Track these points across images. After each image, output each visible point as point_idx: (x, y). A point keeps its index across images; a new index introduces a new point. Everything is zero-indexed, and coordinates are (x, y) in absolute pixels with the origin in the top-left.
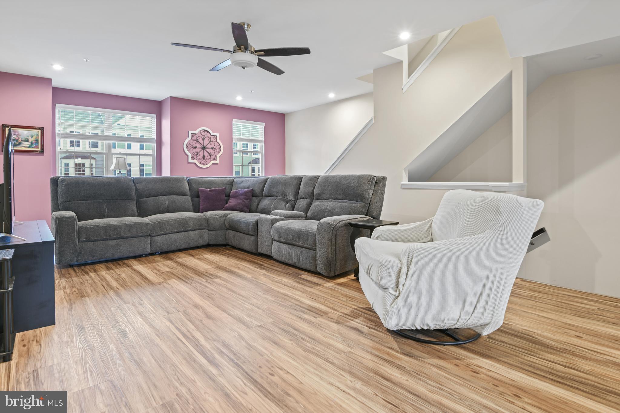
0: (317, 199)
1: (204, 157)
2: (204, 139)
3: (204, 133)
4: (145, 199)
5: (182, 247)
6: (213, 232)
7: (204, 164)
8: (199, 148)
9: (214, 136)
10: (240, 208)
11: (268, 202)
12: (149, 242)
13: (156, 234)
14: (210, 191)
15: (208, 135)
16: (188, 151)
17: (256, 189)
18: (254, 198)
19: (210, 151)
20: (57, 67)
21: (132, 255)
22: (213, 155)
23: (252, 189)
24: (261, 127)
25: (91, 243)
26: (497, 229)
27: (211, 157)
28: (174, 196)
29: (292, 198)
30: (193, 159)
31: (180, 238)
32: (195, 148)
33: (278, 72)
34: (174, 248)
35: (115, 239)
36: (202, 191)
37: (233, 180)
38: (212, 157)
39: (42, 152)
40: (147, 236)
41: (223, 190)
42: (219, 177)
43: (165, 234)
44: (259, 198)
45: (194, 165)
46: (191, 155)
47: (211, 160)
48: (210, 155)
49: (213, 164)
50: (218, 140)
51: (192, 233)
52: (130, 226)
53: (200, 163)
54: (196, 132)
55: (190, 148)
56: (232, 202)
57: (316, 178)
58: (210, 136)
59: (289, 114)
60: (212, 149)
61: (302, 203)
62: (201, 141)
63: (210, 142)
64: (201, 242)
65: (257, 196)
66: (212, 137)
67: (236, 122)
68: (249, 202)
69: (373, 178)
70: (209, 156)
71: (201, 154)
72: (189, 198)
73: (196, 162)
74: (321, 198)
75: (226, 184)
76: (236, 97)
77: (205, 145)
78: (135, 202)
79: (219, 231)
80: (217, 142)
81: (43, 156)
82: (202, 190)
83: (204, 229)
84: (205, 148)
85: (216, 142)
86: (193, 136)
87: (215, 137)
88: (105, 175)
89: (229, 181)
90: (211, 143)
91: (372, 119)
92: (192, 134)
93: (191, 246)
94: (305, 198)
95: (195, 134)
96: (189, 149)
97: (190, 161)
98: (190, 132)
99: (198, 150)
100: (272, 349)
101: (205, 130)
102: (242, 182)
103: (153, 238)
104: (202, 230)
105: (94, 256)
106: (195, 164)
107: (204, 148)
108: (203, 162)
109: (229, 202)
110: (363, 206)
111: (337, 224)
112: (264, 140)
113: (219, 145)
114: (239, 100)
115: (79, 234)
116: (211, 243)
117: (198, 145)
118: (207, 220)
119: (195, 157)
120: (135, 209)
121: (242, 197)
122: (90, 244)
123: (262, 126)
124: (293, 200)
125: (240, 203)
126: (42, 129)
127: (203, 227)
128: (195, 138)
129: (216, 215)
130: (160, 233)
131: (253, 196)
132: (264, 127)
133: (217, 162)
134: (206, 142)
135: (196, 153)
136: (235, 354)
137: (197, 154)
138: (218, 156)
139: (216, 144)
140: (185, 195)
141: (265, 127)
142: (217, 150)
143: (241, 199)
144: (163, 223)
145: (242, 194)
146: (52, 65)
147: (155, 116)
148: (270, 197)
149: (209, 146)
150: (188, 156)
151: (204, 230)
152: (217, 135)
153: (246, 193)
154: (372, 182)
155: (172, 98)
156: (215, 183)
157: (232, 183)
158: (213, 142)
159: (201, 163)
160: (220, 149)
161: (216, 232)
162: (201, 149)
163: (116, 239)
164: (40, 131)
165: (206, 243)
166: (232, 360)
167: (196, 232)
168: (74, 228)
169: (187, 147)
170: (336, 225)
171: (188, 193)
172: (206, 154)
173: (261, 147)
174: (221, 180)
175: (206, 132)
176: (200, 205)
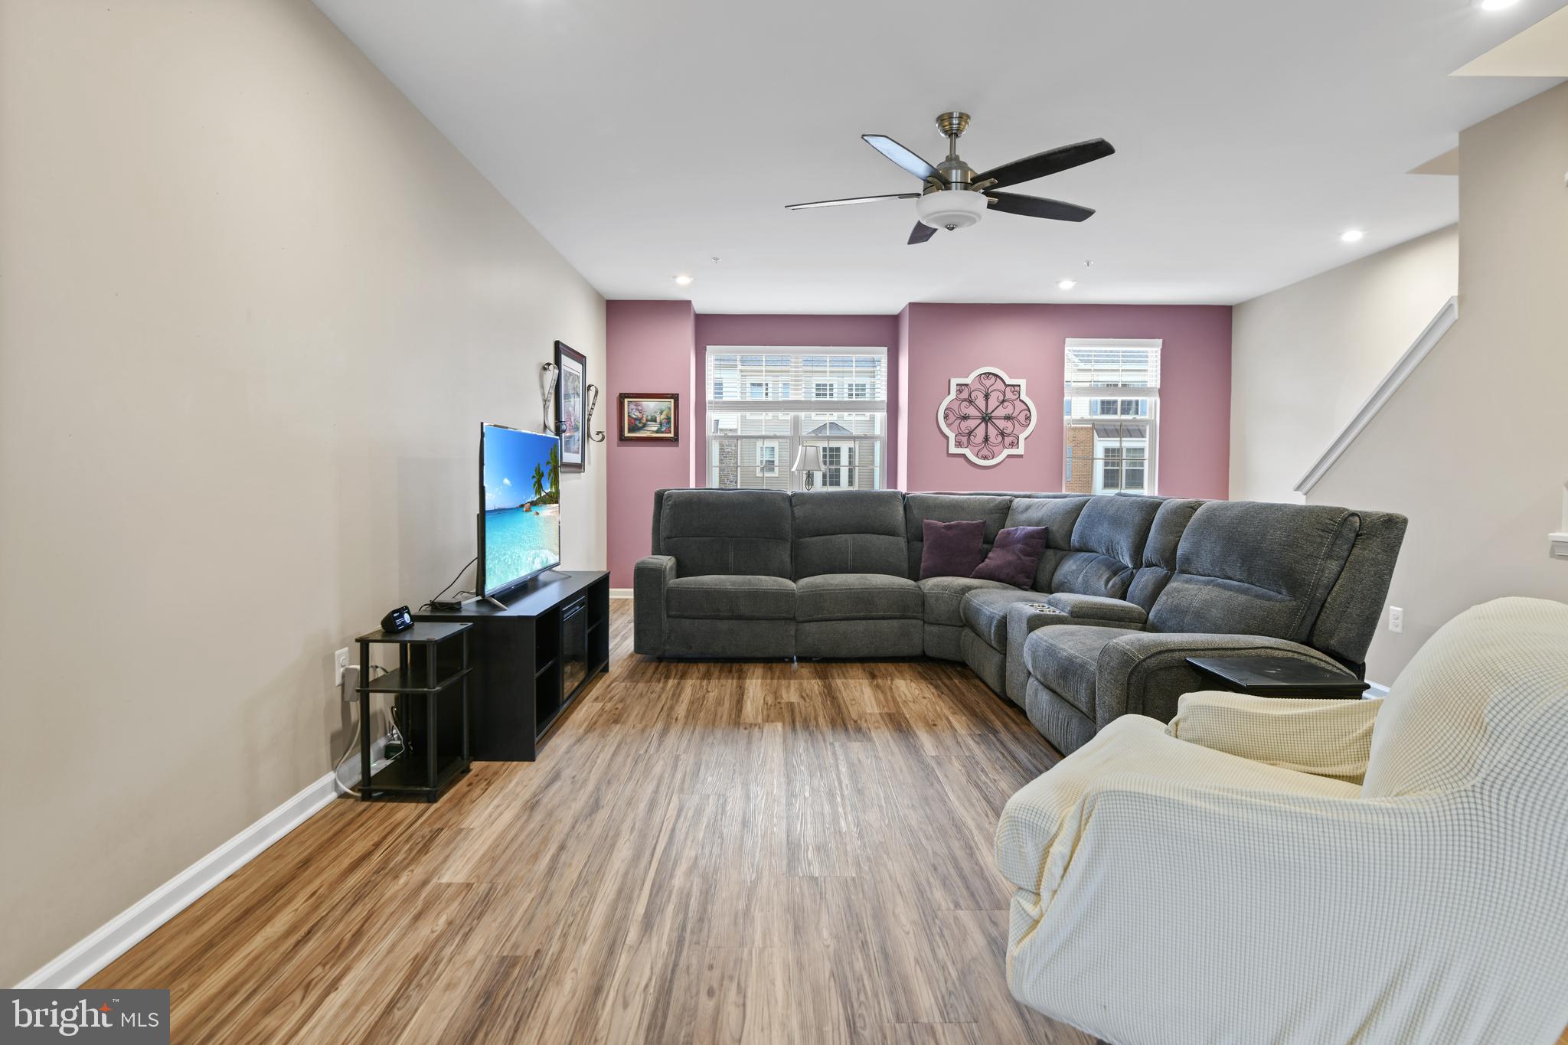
0: (1183, 572)
1: (986, 439)
2: (987, 397)
3: (988, 383)
4: (808, 539)
5: (861, 654)
6: (935, 629)
7: (985, 458)
8: (976, 418)
9: (1013, 386)
10: (1008, 574)
11: (1074, 567)
12: (793, 633)
13: (806, 618)
14: (946, 527)
15: (999, 385)
16: (949, 426)
17: (1054, 528)
18: (1050, 552)
19: (1001, 424)
20: (683, 280)
21: (759, 655)
22: (1009, 435)
23: (1046, 529)
24: (1151, 352)
25: (688, 622)
26: (1463, 794)
27: (1003, 439)
28: (868, 536)
29: (1127, 561)
30: (959, 444)
31: (858, 633)
32: (965, 418)
33: (1078, 214)
34: (844, 653)
35: (729, 618)
36: (930, 527)
37: (1011, 501)
38: (1008, 440)
39: (675, 440)
40: (790, 619)
41: (977, 526)
42: (983, 494)
43: (826, 620)
44: (1060, 553)
45: (962, 459)
46: (954, 435)
47: (1004, 447)
48: (1002, 434)
49: (1009, 456)
50: (1023, 397)
51: (885, 623)
52: (756, 595)
53: (977, 456)
54: (968, 381)
55: (952, 418)
56: (995, 558)
57: (1191, 507)
58: (1002, 387)
59: (1243, 305)
60: (1008, 418)
61: (1145, 579)
62: (980, 402)
63: (1003, 401)
64: (906, 650)
65: (1057, 548)
66: (1008, 388)
67: (1073, 347)
68: (1033, 562)
69: (1345, 520)
70: (1000, 438)
71: (980, 432)
72: (902, 542)
73: (967, 451)
74: (1191, 570)
75: (991, 512)
76: (1057, 282)
77: (989, 411)
78: (788, 546)
79: (948, 628)
80: (1021, 400)
81: (678, 446)
82: (929, 524)
83: (915, 618)
84: (990, 418)
85: (1017, 403)
86: (960, 391)
87: (1017, 388)
88: (739, 487)
89: (1000, 503)
90: (1005, 404)
91: (1449, 307)
92: (957, 385)
93: (881, 653)
94: (1156, 565)
95: (966, 385)
96: (949, 422)
97: (953, 450)
98: (954, 382)
99: (972, 423)
100: (776, 939)
101: (990, 374)
102: (1028, 508)
103: (801, 626)
104: (909, 621)
105: (691, 648)
106: (964, 456)
107: (986, 419)
108: (985, 452)
109: (990, 559)
110: (1294, 612)
111: (1149, 657)
112: (1159, 387)
113: (1025, 407)
114: (1067, 290)
115: (668, 601)
116: (930, 653)
117: (972, 411)
118: (922, 599)
119: (964, 440)
120: (788, 560)
121: (1019, 546)
122: (686, 623)
123: (1154, 349)
124: (1130, 566)
125: (1010, 563)
126: (675, 397)
127: (910, 614)
128: (965, 395)
129: (945, 588)
130: (815, 617)
131: (1048, 546)
132: (1159, 352)
133: (1020, 451)
134: (993, 402)
135: (967, 431)
136: (701, 920)
137: (970, 434)
138: (1022, 437)
139: (1019, 406)
140: (893, 535)
141: (1162, 350)
142: (1019, 422)
143: (1014, 553)
144: (821, 595)
145: (1018, 541)
146: (674, 277)
147: (885, 349)
148: (1083, 554)
149: (1001, 412)
150: (947, 438)
151: (914, 622)
152: (1022, 382)
153: (1030, 536)
154: (1338, 535)
155: (912, 305)
156: (963, 509)
157: (1005, 510)
158: (1012, 401)
159: (980, 454)
160: (1028, 418)
161: (942, 628)
162: (980, 421)
163: (732, 619)
164: (672, 400)
165: (918, 651)
166: (683, 928)
167: (895, 623)
168: (660, 589)
169: (946, 417)
170: (1144, 660)
171: (902, 529)
172: (992, 432)
173: (1151, 407)
174: (981, 503)
175: (993, 378)
176: (923, 559)
